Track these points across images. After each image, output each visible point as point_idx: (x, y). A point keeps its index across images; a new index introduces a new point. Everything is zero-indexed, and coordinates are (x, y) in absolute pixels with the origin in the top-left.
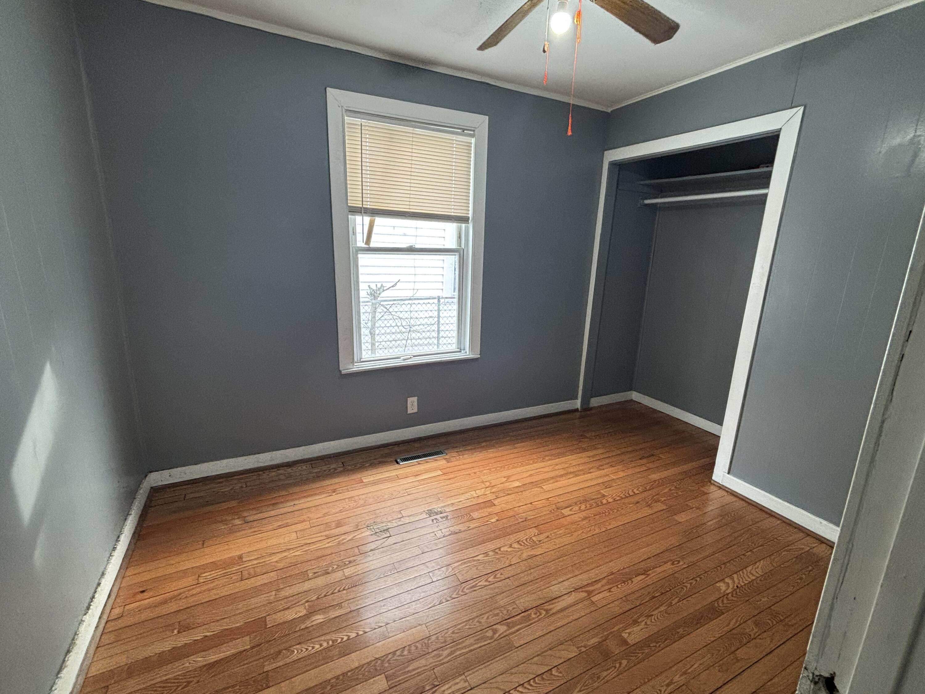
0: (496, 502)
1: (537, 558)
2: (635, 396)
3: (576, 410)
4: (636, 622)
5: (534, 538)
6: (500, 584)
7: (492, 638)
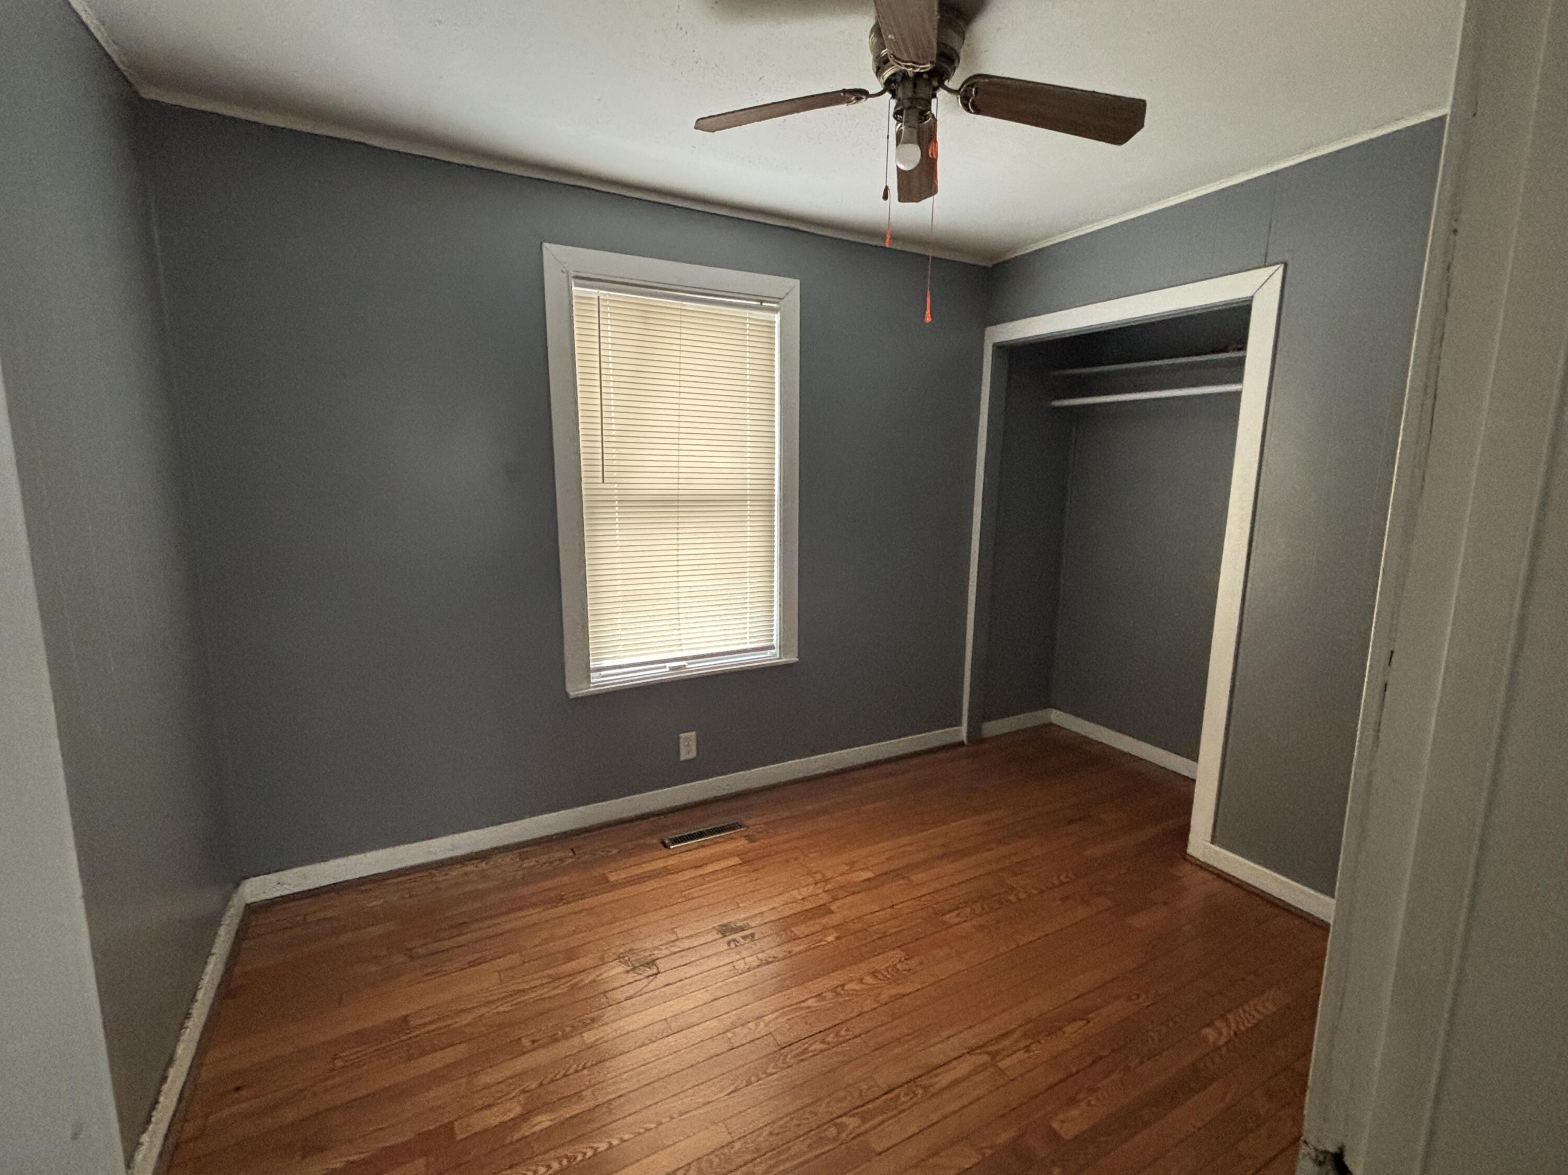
0: (833, 907)
1: (906, 999)
2: (1057, 717)
3: (961, 744)
4: (1072, 1102)
5: (898, 966)
6: (846, 1046)
7: (835, 1139)
